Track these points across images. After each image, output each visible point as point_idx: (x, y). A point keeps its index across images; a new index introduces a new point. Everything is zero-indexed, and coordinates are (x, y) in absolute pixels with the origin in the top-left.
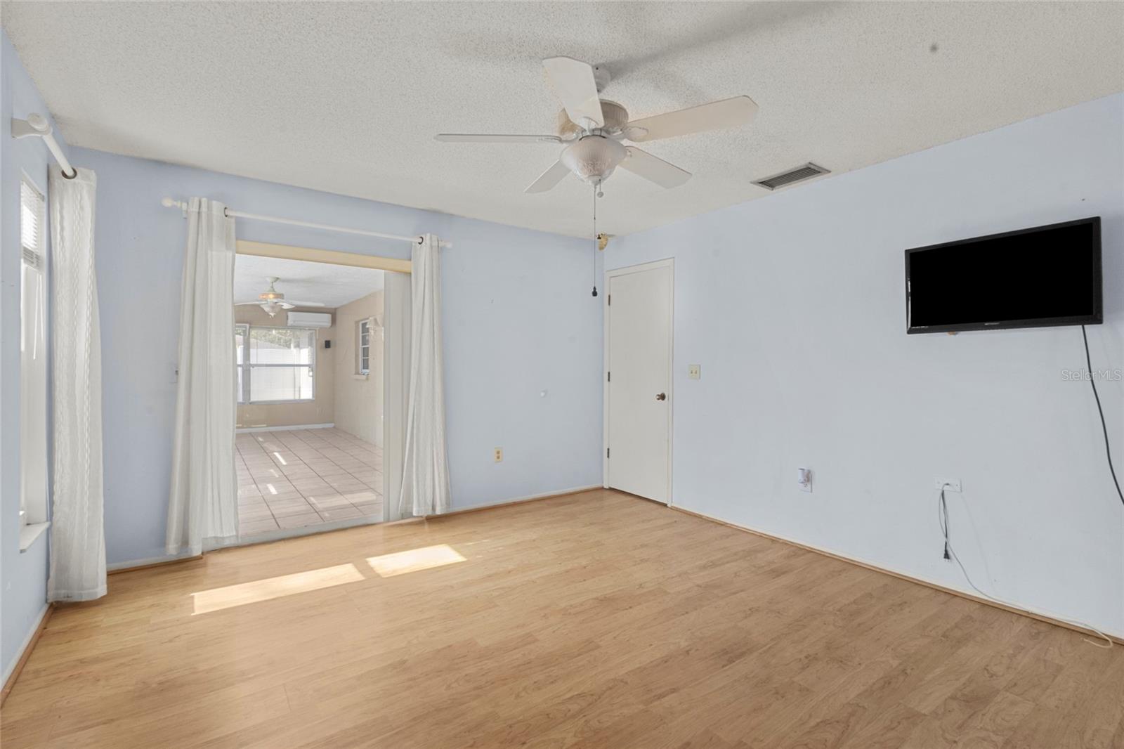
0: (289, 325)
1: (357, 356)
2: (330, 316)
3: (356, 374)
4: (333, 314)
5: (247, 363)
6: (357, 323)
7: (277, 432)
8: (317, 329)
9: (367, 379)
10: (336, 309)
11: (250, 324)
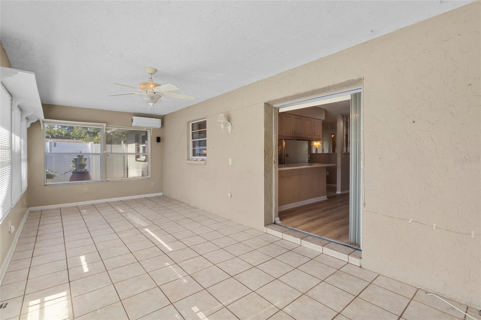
0: (133, 126)
1: (188, 147)
2: (160, 120)
3: (188, 160)
4: (163, 118)
5: (105, 152)
6: (188, 123)
7: (126, 201)
8: (151, 129)
9: (205, 164)
10: (163, 116)
11: (107, 123)
